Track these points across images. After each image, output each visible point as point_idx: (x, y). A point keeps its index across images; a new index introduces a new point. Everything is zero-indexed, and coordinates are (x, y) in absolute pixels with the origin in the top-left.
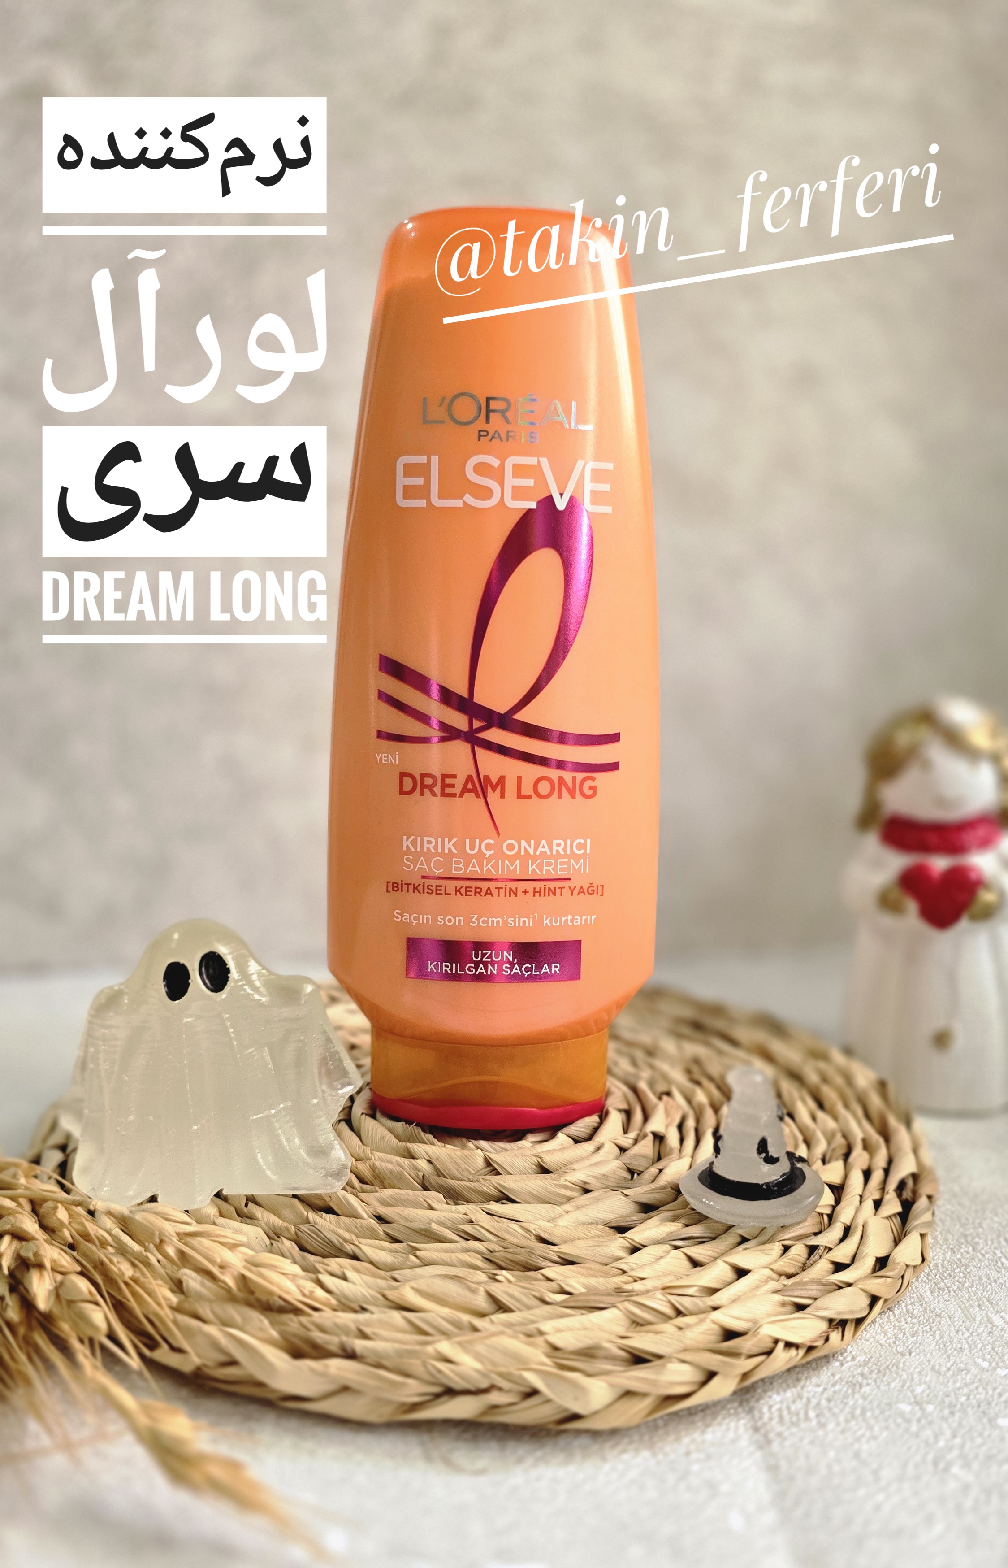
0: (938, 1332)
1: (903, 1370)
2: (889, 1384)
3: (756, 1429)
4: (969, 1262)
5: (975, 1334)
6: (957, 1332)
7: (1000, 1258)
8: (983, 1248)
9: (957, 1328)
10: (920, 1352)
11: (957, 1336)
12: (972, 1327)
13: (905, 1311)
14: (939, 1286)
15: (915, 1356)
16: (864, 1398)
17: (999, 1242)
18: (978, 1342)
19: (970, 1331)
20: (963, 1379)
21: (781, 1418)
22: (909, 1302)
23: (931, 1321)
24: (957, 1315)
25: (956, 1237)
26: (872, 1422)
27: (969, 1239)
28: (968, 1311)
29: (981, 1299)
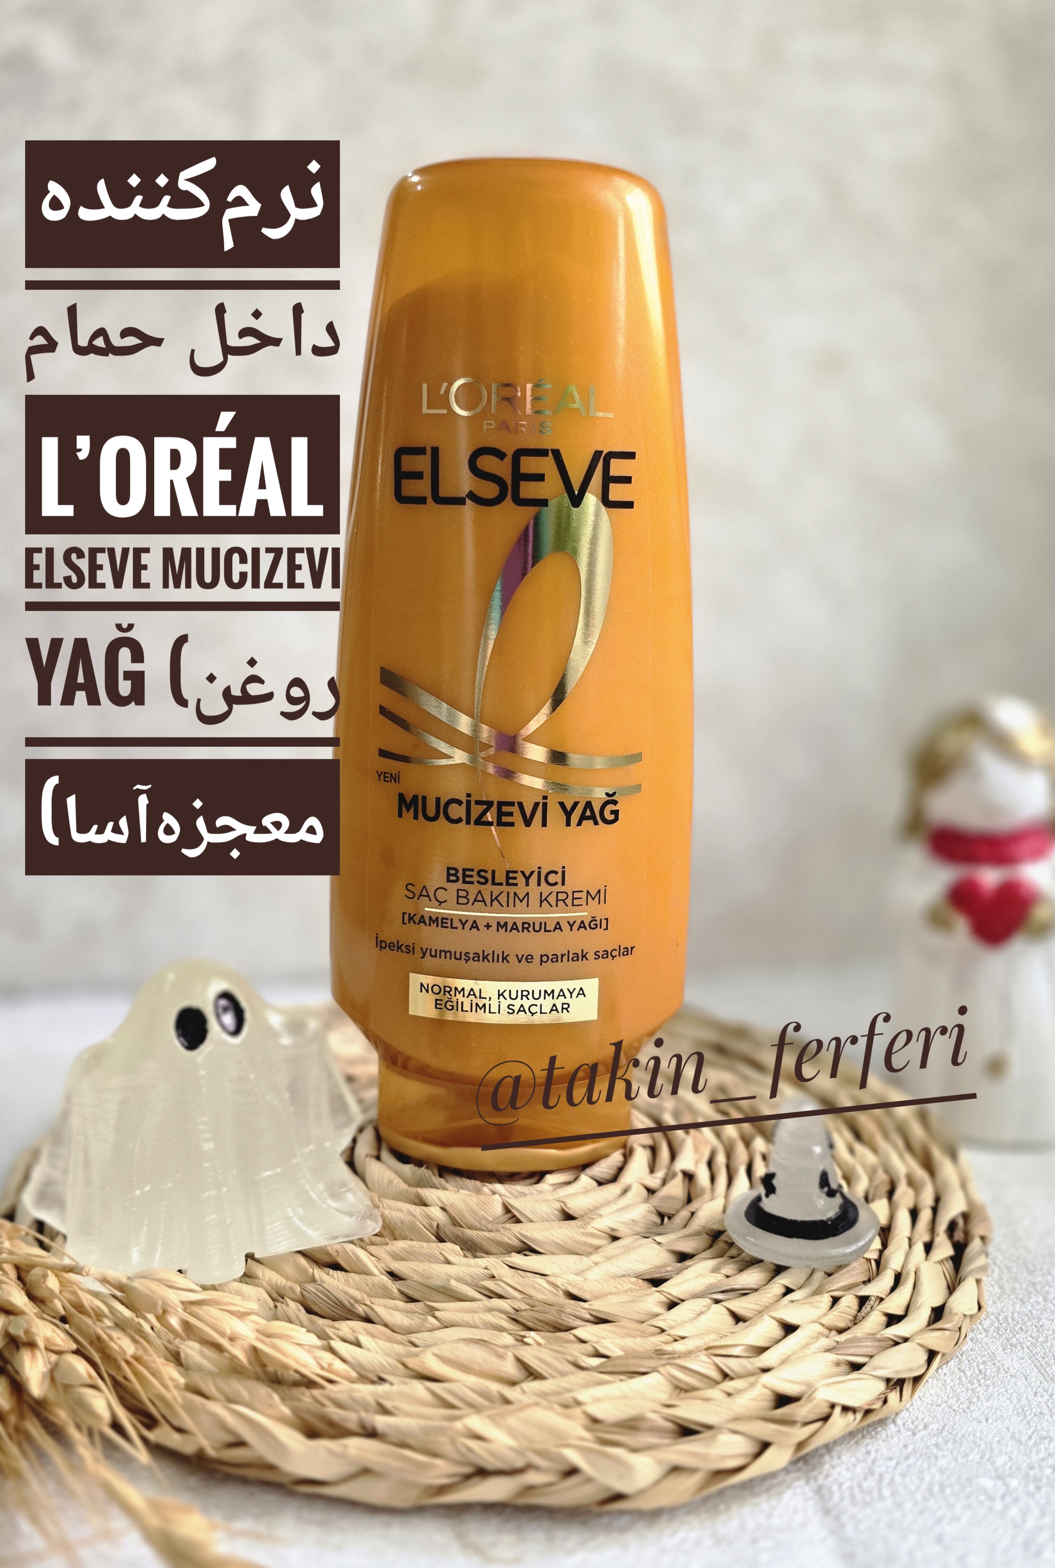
0: (1015, 1395)
1: (981, 1439)
2: (966, 1455)
3: (827, 1512)
4: (1041, 1314)
6: (1036, 1394)
9: (1034, 1390)
10: (998, 1418)
11: (1036, 1399)
12: (1051, 1389)
13: (977, 1371)
14: (1011, 1342)
15: (992, 1423)
16: (942, 1471)
20: (1046, 1449)
21: (853, 1498)
23: (1007, 1383)
24: (1033, 1375)
25: (1024, 1286)
26: (952, 1500)
27: (1039, 1287)
28: (1045, 1370)
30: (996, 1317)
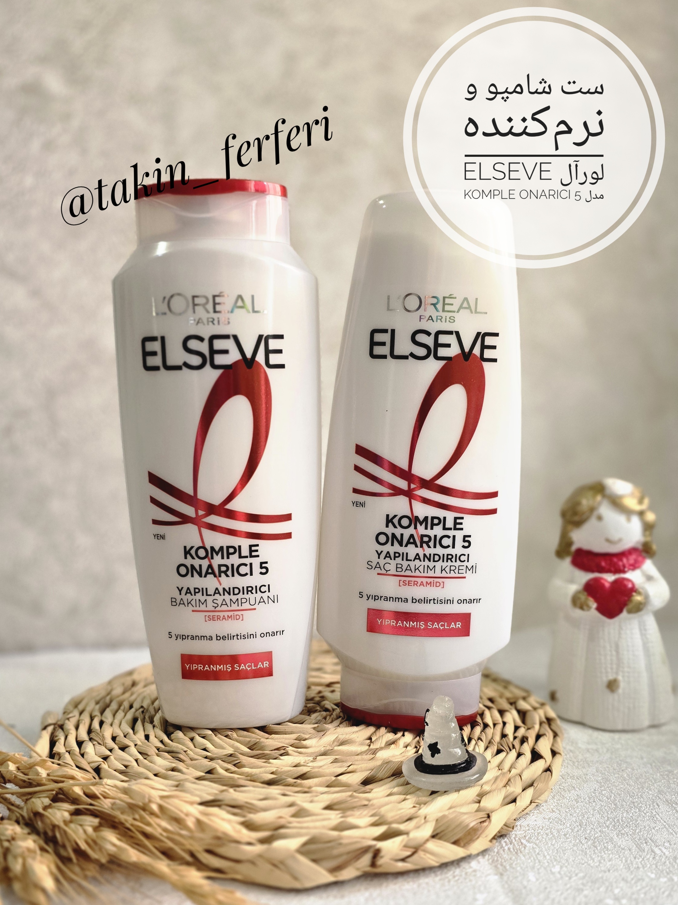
0: (624, 859)
1: (606, 881)
2: (598, 889)
4: (637, 818)
5: (645, 859)
6: (635, 858)
7: (655, 815)
8: (645, 810)
9: (634, 856)
10: (615, 870)
11: (635, 860)
12: (643, 855)
13: (603, 847)
14: (621, 832)
15: (612, 873)
16: (586, 897)
17: (654, 806)
18: (648, 863)
19: (643, 857)
20: (640, 885)
22: (605, 842)
23: (619, 852)
24: (633, 848)
25: (628, 804)
27: (635, 804)
28: (640, 846)
29: (646, 839)
30: (613, 820)
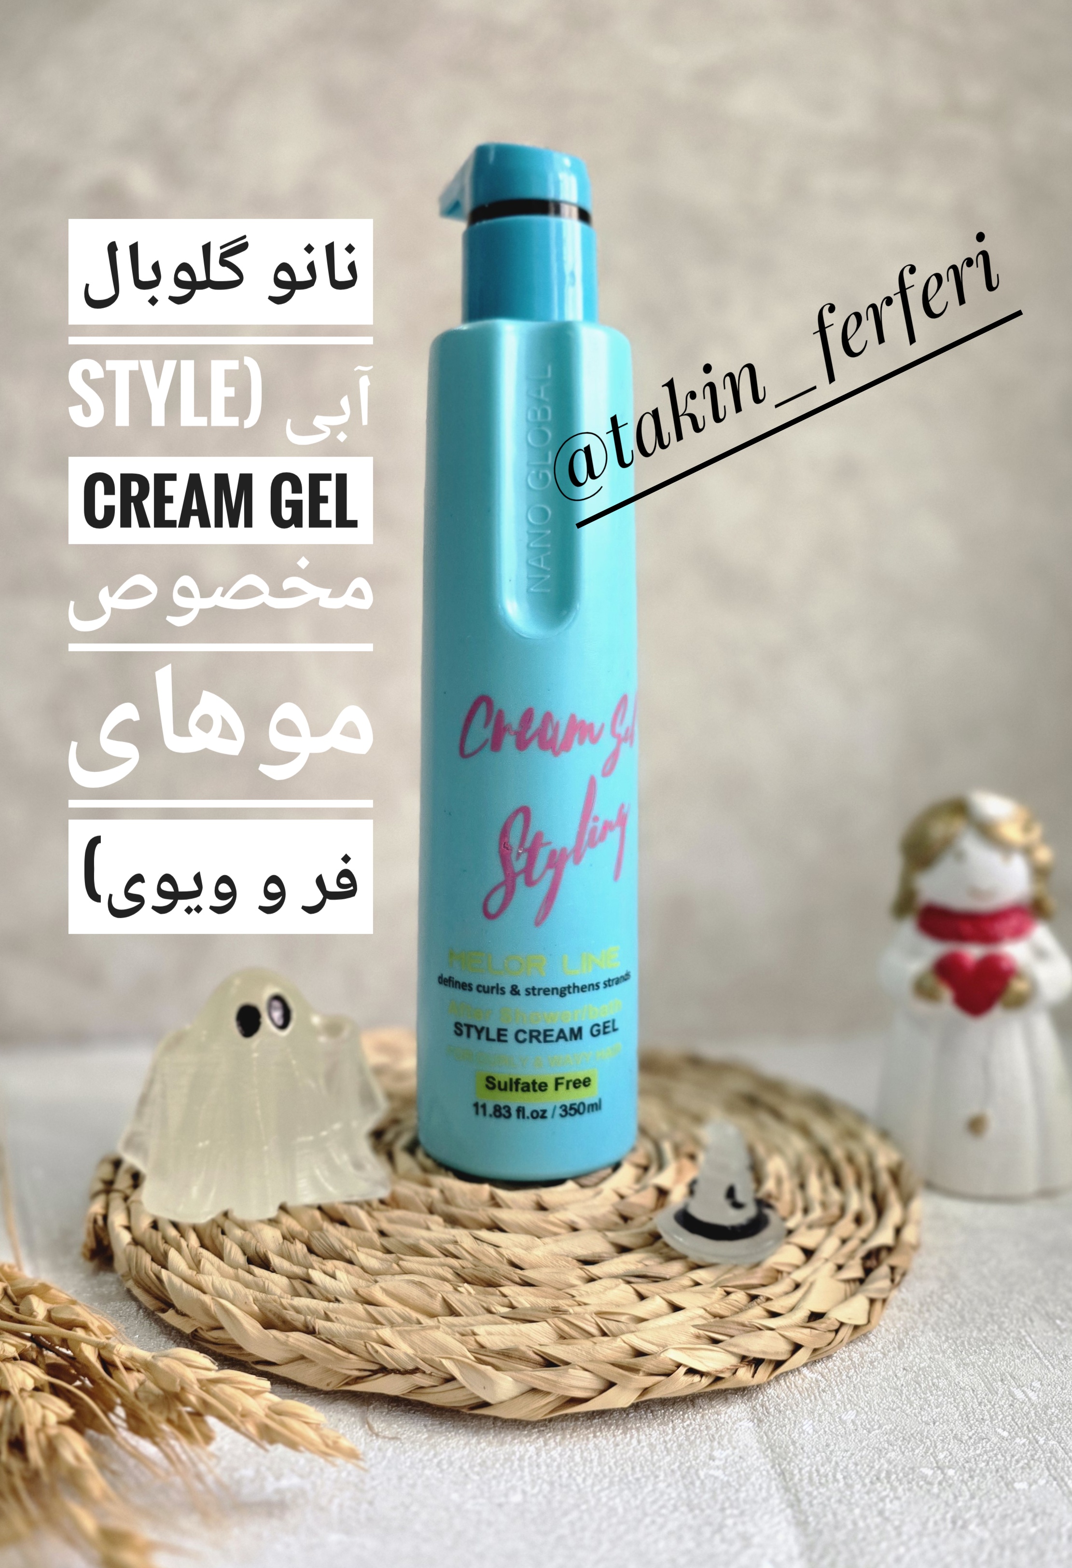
0: (962, 1404)
1: (927, 1438)
2: (913, 1450)
3: (787, 1490)
4: (995, 1340)
5: (996, 1406)
6: (980, 1404)
7: (1024, 1337)
8: (1008, 1327)
9: (979, 1401)
10: (944, 1422)
11: (979, 1407)
12: (994, 1400)
13: (931, 1384)
15: (938, 1426)
16: (889, 1462)
17: (1024, 1322)
18: (1000, 1413)
19: (993, 1403)
20: (983, 1447)
21: (810, 1479)
22: (935, 1375)
23: (956, 1394)
24: (980, 1388)
25: (983, 1316)
26: (896, 1484)
27: (996, 1318)
28: (991, 1385)
29: (1004, 1374)
30: (954, 1341)
